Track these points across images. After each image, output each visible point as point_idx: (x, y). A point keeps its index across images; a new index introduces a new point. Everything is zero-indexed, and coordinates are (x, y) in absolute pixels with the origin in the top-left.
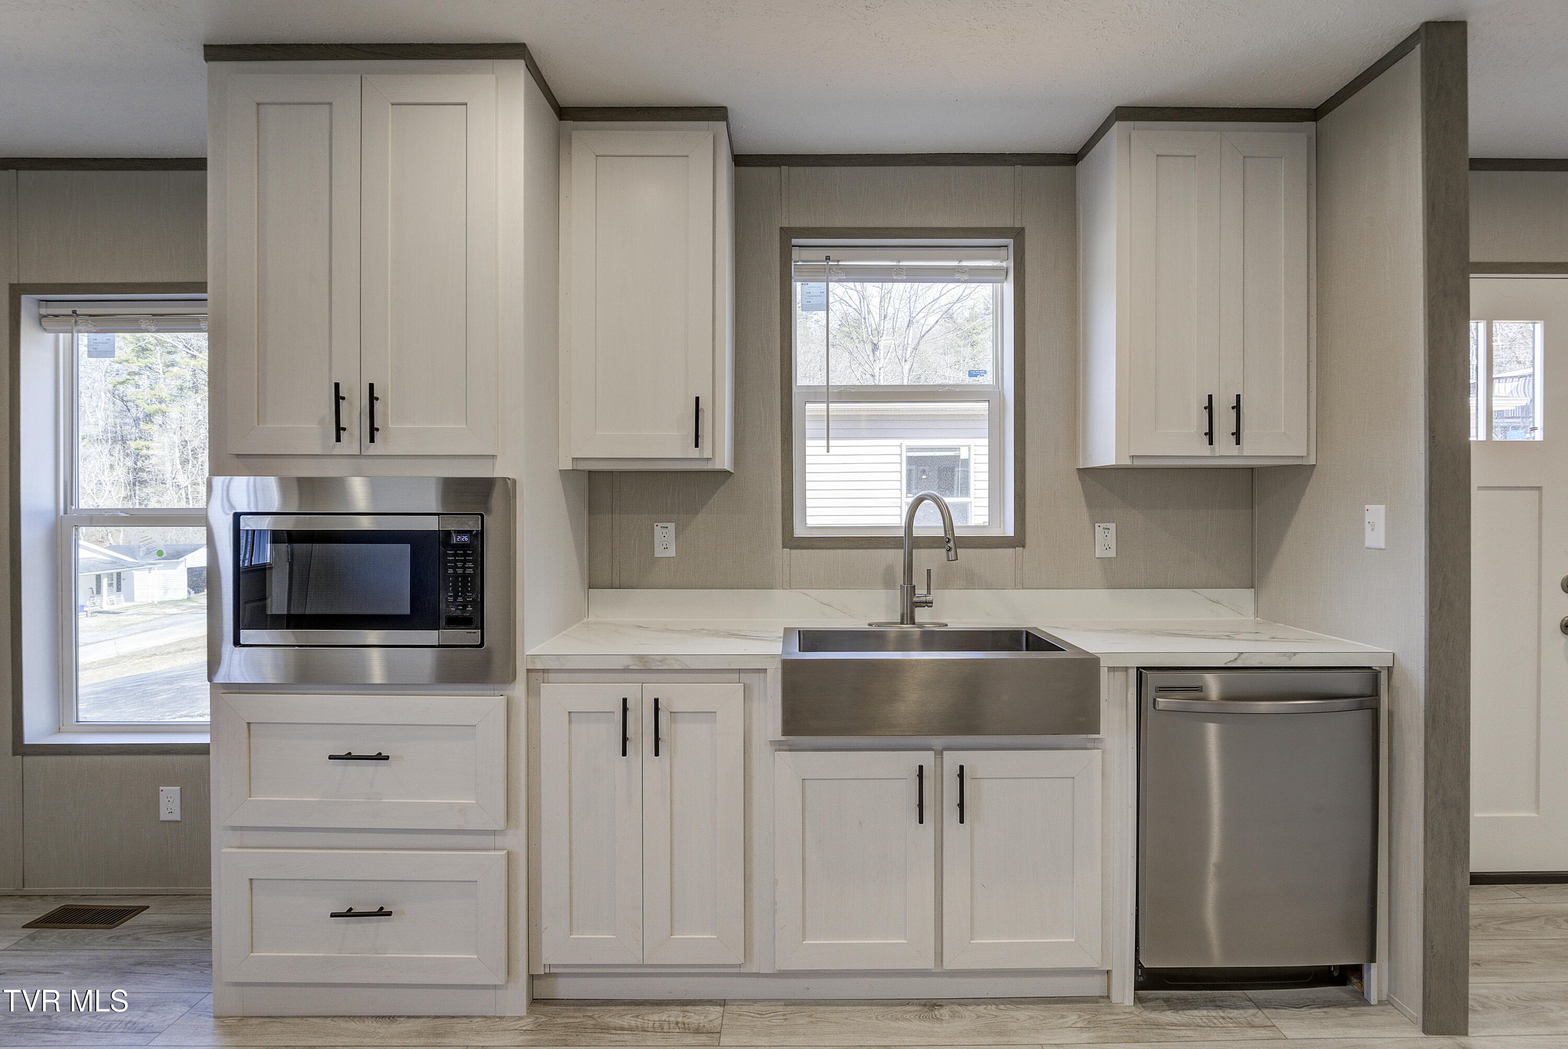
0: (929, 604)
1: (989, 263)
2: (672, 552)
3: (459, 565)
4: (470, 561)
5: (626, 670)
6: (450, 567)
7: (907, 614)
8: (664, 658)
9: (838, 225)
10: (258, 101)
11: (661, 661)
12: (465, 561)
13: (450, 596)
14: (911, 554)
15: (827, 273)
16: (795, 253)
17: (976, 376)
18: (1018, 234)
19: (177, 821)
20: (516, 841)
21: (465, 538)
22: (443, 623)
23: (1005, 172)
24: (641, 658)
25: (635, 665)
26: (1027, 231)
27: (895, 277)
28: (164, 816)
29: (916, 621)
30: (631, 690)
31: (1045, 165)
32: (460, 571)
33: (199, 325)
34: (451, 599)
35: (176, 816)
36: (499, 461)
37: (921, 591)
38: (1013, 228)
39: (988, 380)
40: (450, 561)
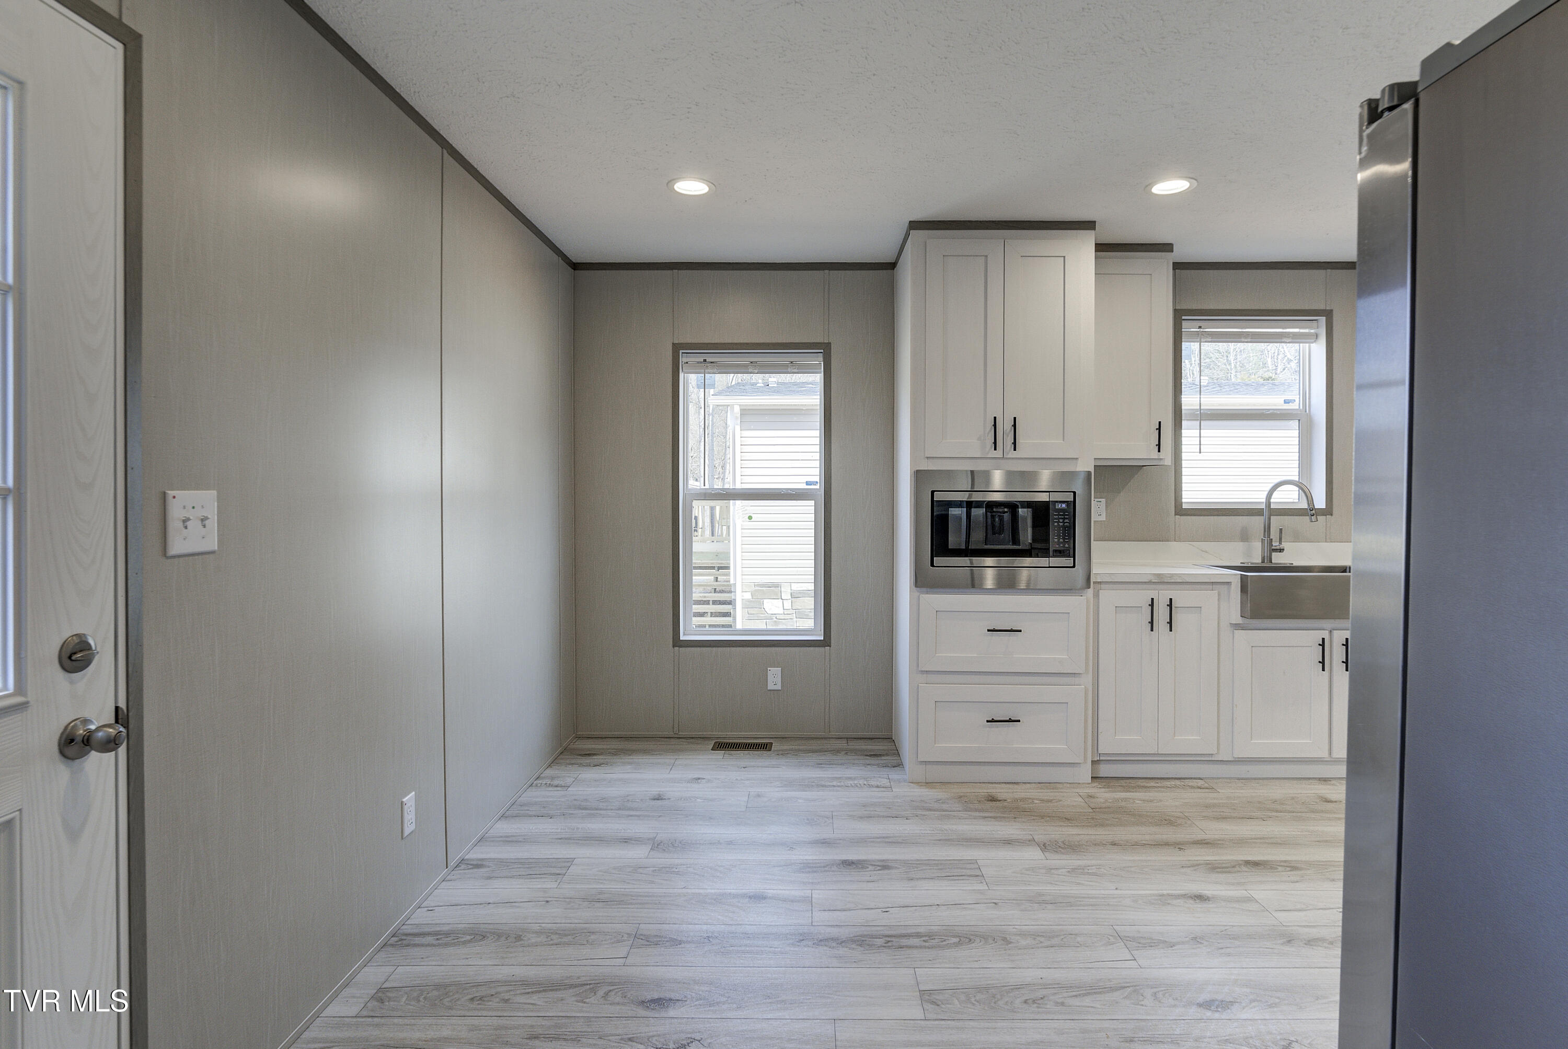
0: (1281, 550)
1: (1306, 331)
2: (1103, 518)
3: (1061, 520)
4: (1067, 518)
5: (1150, 582)
6: (1056, 522)
7: (1267, 556)
8: (1172, 575)
9: (1212, 307)
10: (944, 254)
11: (1170, 577)
12: (1064, 519)
13: (1056, 539)
14: (1270, 519)
15: (1200, 337)
16: (1184, 324)
17: (1289, 403)
18: (1328, 314)
19: (779, 690)
20: (1089, 680)
21: (1064, 505)
22: (1051, 553)
23: (1321, 273)
24: (1159, 575)
25: (1155, 579)
26: (1334, 312)
27: (1243, 340)
28: (771, 686)
29: (1273, 562)
30: (1153, 594)
31: (1346, 269)
32: (1061, 524)
33: (787, 369)
34: (1056, 540)
35: (779, 687)
36: (1079, 461)
37: (1275, 544)
38: (1325, 310)
39: (1294, 406)
40: (1056, 519)
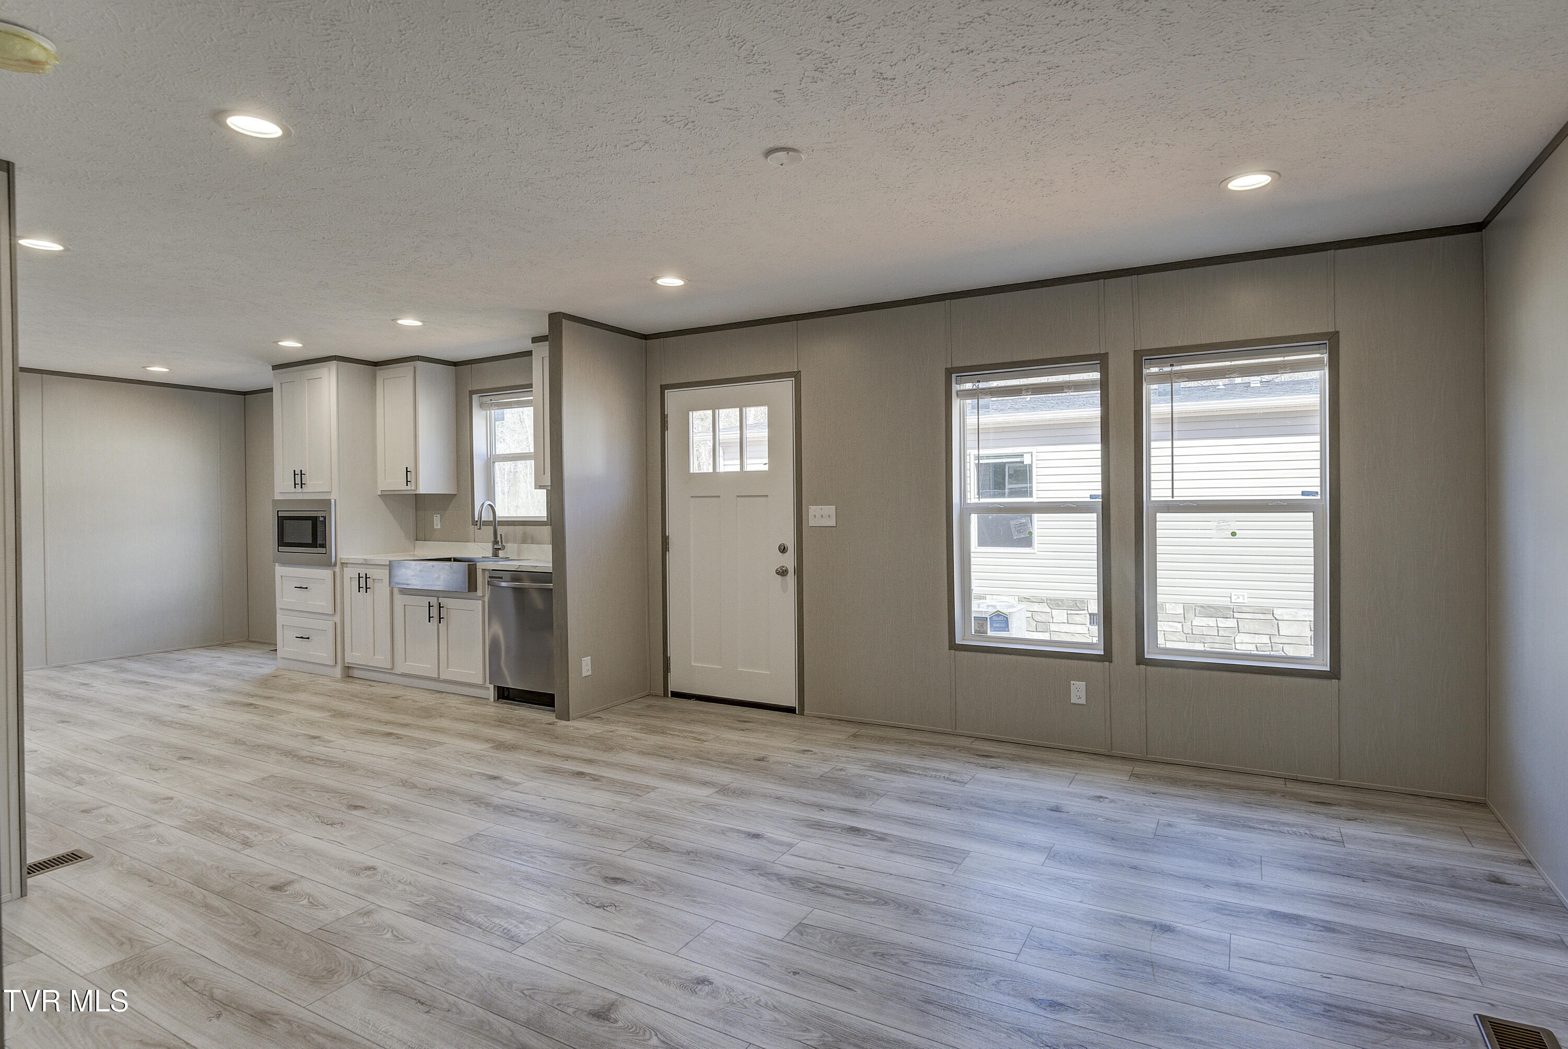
2: (439, 527)
7: (493, 553)
20: (337, 619)
36: (332, 493)
